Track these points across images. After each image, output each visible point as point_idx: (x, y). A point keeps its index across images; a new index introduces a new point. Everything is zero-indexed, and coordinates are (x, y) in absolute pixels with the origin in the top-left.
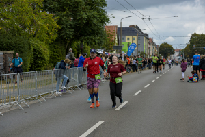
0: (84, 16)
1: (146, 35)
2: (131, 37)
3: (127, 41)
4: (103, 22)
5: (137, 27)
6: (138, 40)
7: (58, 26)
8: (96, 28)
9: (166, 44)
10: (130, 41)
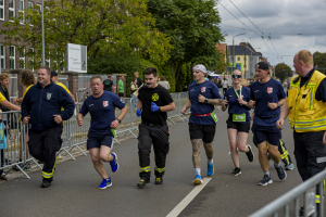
0: (197, 34)
1: (260, 54)
2: (242, 57)
3: (237, 62)
4: (216, 41)
5: (249, 45)
6: (251, 59)
7: (171, 46)
8: (209, 48)
9: (283, 64)
10: (242, 61)
